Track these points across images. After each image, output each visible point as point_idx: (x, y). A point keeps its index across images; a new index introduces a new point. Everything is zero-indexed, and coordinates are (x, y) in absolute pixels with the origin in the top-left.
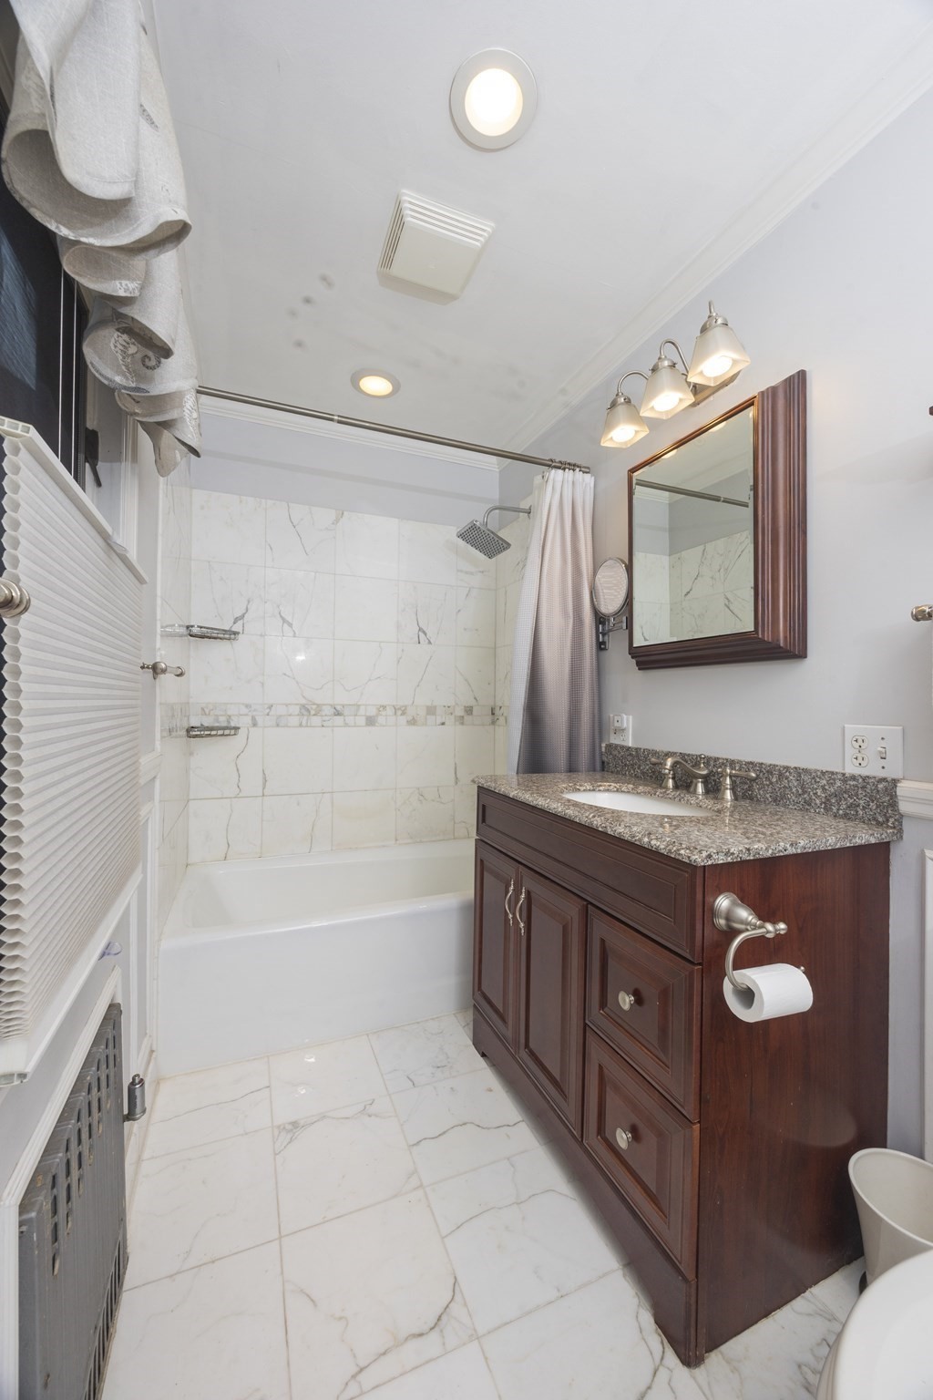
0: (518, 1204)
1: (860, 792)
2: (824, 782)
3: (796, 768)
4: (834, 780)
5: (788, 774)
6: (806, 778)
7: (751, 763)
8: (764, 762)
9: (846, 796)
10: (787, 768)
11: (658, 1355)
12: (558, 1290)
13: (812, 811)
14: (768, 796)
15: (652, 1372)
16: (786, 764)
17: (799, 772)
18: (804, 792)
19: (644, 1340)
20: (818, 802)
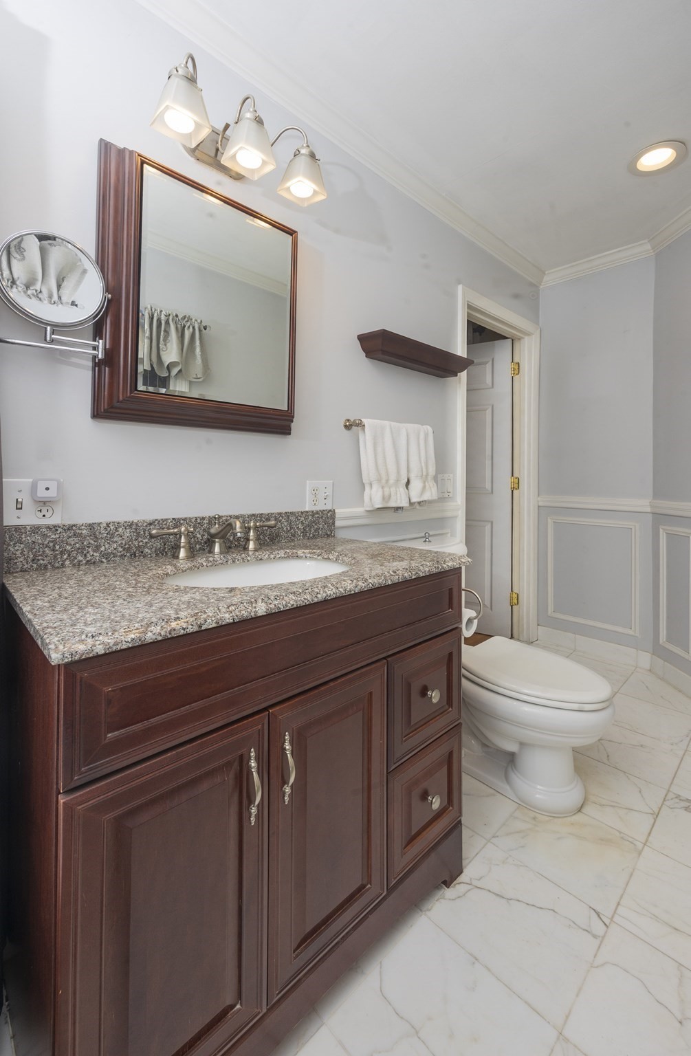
0: (417, 1033)
1: (320, 520)
2: (303, 518)
3: (286, 513)
4: (308, 516)
5: (281, 518)
6: (292, 518)
7: (254, 515)
8: (264, 513)
9: (314, 524)
10: (280, 514)
11: (467, 887)
12: (474, 963)
13: (296, 540)
14: (266, 538)
15: (479, 890)
16: (279, 511)
17: (288, 515)
18: (291, 528)
19: (464, 895)
20: (299, 532)
